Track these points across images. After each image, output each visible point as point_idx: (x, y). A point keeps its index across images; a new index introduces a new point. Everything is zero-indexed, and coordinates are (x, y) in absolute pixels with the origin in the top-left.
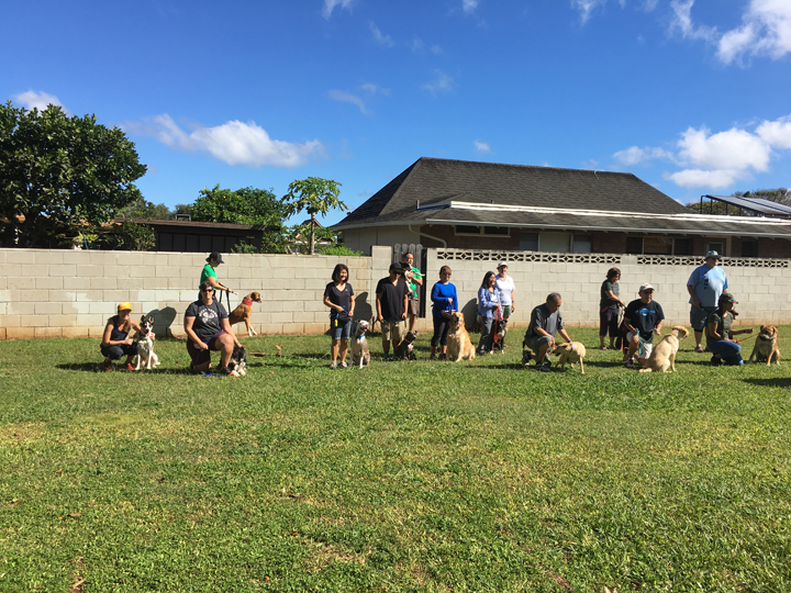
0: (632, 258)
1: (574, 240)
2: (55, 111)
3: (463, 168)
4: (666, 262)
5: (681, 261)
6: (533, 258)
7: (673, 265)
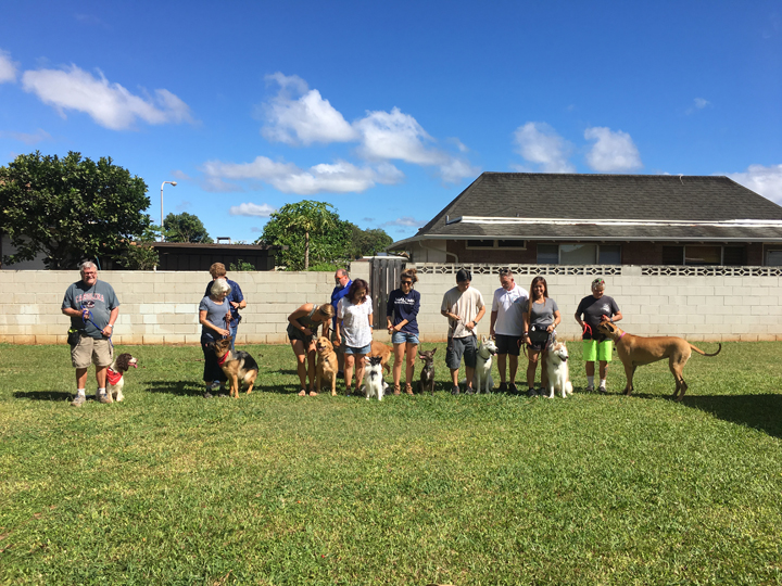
1: (601, 250)
2: (75, 157)
3: (527, 180)
4: (678, 272)
5: (696, 272)
6: (519, 271)
7: (686, 276)
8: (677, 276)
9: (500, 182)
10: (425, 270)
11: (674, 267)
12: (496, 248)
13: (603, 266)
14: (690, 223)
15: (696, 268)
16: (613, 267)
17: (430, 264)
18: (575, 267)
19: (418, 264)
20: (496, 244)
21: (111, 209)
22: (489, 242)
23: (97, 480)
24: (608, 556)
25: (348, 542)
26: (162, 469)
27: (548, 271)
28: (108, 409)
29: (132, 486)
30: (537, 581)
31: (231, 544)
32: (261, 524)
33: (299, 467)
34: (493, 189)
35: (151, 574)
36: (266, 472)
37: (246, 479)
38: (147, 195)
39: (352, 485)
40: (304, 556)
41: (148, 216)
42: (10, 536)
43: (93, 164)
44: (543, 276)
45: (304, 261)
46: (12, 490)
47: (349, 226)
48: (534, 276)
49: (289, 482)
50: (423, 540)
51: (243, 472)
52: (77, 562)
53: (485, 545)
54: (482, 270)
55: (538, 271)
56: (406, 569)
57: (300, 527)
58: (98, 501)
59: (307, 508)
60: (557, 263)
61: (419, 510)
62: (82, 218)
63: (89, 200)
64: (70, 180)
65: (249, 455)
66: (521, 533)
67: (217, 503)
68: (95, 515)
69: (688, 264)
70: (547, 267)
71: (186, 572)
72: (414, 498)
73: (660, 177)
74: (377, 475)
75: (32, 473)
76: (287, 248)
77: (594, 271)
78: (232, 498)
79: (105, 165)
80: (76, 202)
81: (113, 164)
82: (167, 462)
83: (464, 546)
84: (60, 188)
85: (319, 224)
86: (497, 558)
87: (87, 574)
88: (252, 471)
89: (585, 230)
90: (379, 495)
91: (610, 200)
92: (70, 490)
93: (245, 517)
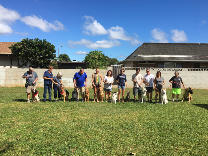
0: (186, 69)
1: (176, 64)
2: (37, 39)
3: (156, 45)
4: (198, 70)
5: (203, 70)
6: (153, 69)
7: (201, 71)
8: (198, 71)
9: (148, 45)
10: (127, 69)
11: (197, 69)
12: (147, 63)
13: (177, 68)
14: (202, 57)
15: (203, 69)
16: (180, 69)
17: (129, 68)
18: (169, 69)
19: (125, 68)
20: (147, 62)
21: (46, 53)
22: (145, 62)
23: (43, 122)
24: (177, 147)
25: (107, 141)
26: (59, 120)
27: (161, 69)
28: (45, 104)
29: (51, 124)
30: (157, 153)
31: (76, 140)
32: (84, 135)
33: (94, 120)
34: (146, 47)
35: (56, 147)
36: (85, 122)
37: (80, 123)
38: (55, 49)
39: (108, 126)
40: (95, 144)
41: (55, 55)
42: (21, 136)
43: (41, 41)
44: (160, 71)
45: (95, 67)
46: (21, 124)
47: (107, 57)
48: (157, 71)
49: (91, 124)
50: (127, 141)
51: (79, 121)
52: (38, 143)
53: (143, 143)
54: (143, 69)
55: (159, 70)
56: (122, 148)
57: (94, 136)
58: (43, 128)
59: (96, 131)
60: (164, 67)
61: (125, 133)
62: (39, 55)
63: (41, 50)
64: (36, 45)
65: (81, 117)
66: (153, 140)
67: (73, 129)
68: (42, 131)
69: (201, 68)
70: (161, 68)
71: (65, 147)
72: (124, 130)
73: (193, 44)
74: (114, 123)
75: (26, 120)
76: (90, 63)
77: (174, 70)
78: (77, 128)
79: (44, 41)
80: (37, 51)
81: (46, 41)
82: (60, 118)
83: (138, 143)
84: (33, 47)
85: (99, 57)
86: (146, 146)
87: (40, 146)
88: (82, 121)
89: (172, 58)
90: (115, 128)
91: (179, 50)
92: (36, 125)
93: (80, 133)
